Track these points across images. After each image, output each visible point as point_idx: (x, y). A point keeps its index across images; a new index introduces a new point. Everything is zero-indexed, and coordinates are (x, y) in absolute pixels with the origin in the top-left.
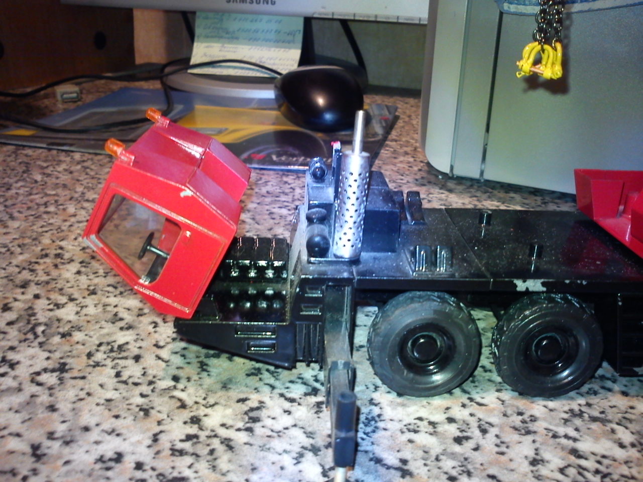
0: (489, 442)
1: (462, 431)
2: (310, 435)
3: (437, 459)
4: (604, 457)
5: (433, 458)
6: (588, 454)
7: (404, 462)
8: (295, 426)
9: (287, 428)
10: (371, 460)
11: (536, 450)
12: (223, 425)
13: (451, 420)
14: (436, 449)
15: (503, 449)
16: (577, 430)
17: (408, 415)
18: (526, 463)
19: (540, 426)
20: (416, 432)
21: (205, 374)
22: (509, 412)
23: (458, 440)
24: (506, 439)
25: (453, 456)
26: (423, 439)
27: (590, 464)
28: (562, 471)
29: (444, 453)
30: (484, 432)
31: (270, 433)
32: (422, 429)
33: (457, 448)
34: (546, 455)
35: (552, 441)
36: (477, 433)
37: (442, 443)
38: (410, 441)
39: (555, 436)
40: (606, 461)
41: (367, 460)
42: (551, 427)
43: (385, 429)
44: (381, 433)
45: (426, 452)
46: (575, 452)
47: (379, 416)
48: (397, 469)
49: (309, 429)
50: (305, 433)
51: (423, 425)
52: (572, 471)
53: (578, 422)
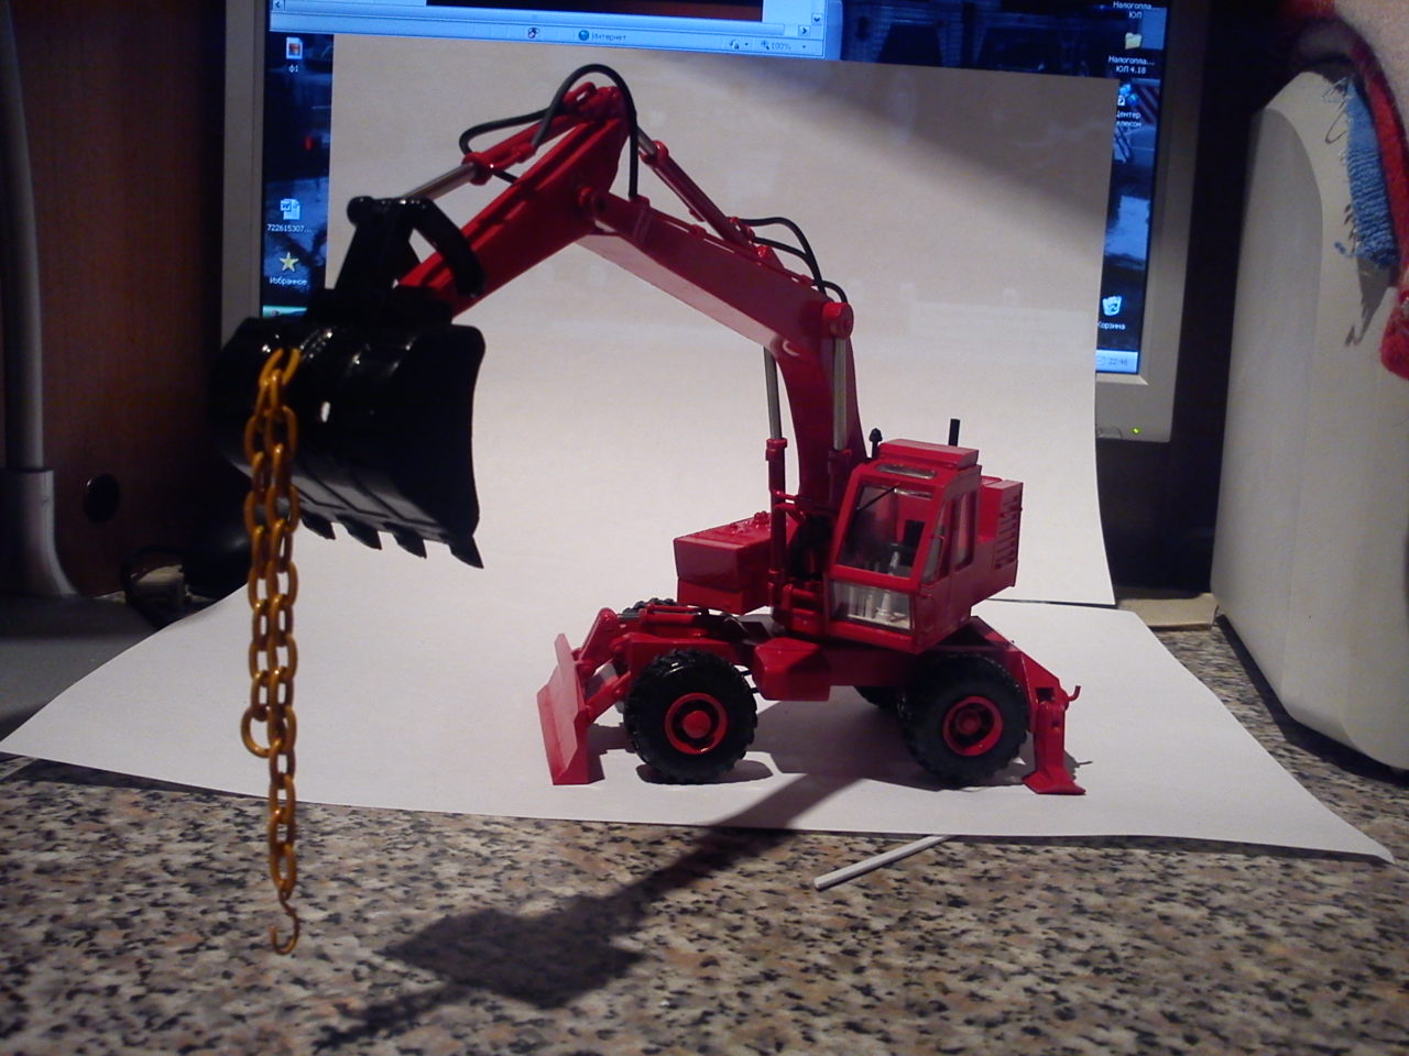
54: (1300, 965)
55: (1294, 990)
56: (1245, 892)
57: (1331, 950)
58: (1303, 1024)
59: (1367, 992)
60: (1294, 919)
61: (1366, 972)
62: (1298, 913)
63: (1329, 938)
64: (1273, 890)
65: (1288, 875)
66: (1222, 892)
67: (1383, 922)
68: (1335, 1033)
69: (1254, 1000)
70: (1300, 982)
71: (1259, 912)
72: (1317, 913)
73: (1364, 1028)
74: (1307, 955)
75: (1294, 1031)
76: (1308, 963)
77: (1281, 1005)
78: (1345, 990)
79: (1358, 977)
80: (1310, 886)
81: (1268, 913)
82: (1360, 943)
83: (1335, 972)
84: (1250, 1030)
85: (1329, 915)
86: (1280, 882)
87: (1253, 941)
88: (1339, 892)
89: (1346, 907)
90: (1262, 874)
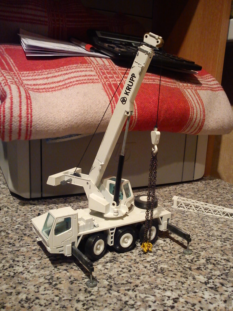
0: (134, 269)
1: (128, 269)
2: (104, 287)
3: (131, 277)
4: (153, 260)
5: (130, 277)
6: (150, 261)
7: (127, 281)
8: (99, 288)
9: (98, 289)
10: (122, 285)
11: (143, 265)
12: (85, 297)
13: (123, 268)
14: (129, 276)
15: (138, 268)
16: (144, 257)
17: (115, 272)
18: (145, 269)
19: (138, 260)
20: (121, 274)
21: (61, 290)
22: (130, 261)
23: (130, 271)
24: (137, 266)
25: (132, 275)
26: (123, 275)
27: (152, 262)
28: (150, 266)
29: (131, 275)
30: (131, 267)
31: (97, 292)
32: (121, 273)
33: (131, 273)
34: (146, 265)
35: (143, 262)
36: (131, 268)
37: (128, 274)
38: (122, 277)
39: (142, 261)
40: (154, 260)
41: (121, 285)
42: (140, 259)
43: (115, 277)
44: (115, 279)
45: (128, 277)
46: (148, 262)
47: (110, 275)
48: (128, 283)
49: (103, 286)
50: (103, 288)
51: (120, 272)
52: (152, 265)
53: (142, 256)
54: (14, 237)
55: (13, 242)
56: (5, 226)
57: (18, 233)
58: (14, 247)
59: (23, 239)
60: (13, 229)
61: (23, 235)
62: (14, 228)
63: (18, 231)
64: (10, 224)
65: (12, 221)
66: (2, 227)
67: (25, 226)
68: (19, 247)
69: (7, 246)
70: (14, 240)
71: (8, 229)
72: (16, 227)
73: (22, 245)
74: (15, 235)
75: (13, 249)
76: (15, 236)
77: (11, 245)
78: (20, 239)
79: (22, 237)
80: (15, 222)
81: (9, 229)
82: (22, 230)
83: (19, 237)
84: (7, 251)
85: (18, 227)
86: (11, 223)
87: (7, 235)
88: (19, 222)
89: (20, 224)
90: (8, 222)
